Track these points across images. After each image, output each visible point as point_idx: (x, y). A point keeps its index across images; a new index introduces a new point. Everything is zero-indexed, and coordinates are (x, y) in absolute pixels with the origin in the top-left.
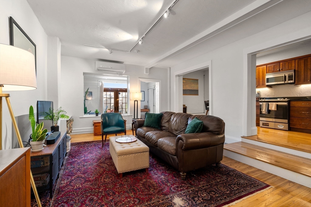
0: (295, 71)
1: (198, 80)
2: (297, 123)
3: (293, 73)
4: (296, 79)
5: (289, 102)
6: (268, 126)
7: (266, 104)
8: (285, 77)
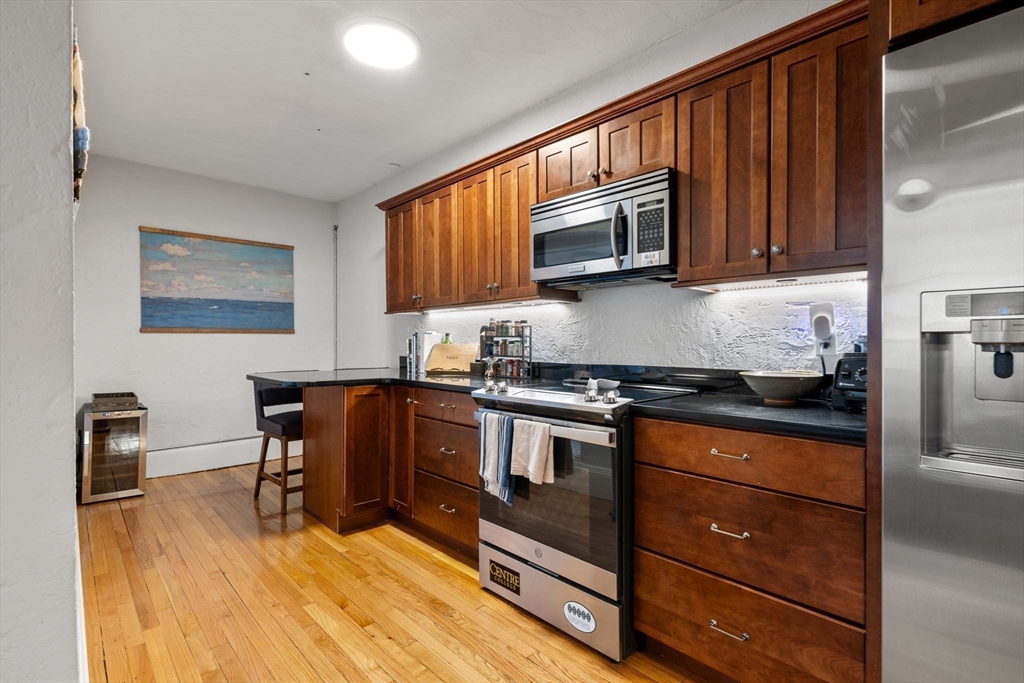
0: (673, 177)
1: (291, 248)
2: (680, 612)
3: (665, 195)
4: (684, 241)
5: (626, 423)
6: (517, 591)
7: (501, 423)
8: (622, 220)
